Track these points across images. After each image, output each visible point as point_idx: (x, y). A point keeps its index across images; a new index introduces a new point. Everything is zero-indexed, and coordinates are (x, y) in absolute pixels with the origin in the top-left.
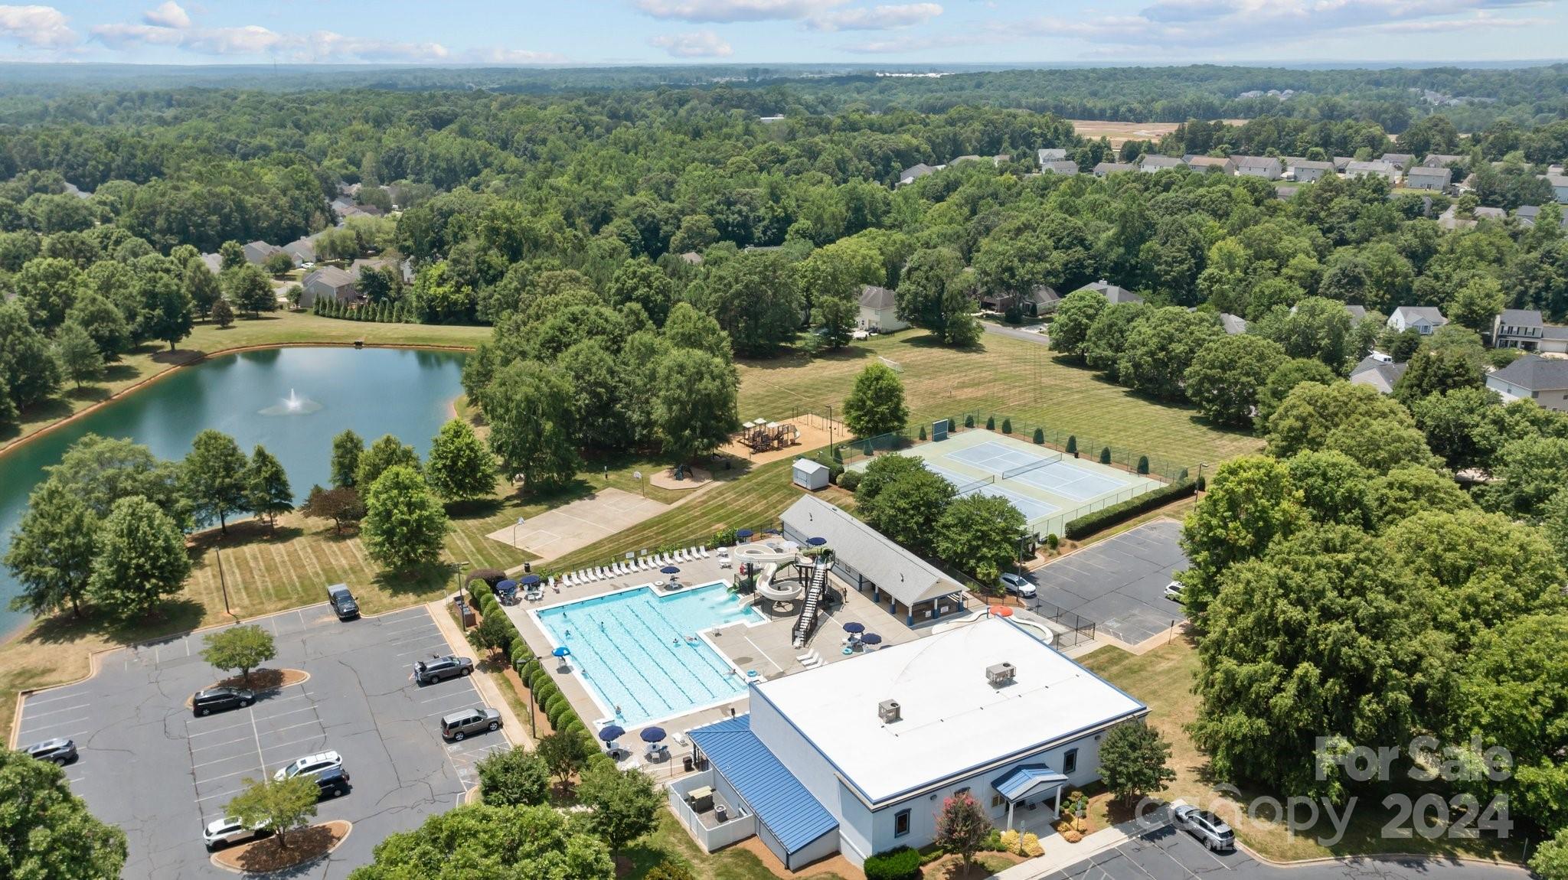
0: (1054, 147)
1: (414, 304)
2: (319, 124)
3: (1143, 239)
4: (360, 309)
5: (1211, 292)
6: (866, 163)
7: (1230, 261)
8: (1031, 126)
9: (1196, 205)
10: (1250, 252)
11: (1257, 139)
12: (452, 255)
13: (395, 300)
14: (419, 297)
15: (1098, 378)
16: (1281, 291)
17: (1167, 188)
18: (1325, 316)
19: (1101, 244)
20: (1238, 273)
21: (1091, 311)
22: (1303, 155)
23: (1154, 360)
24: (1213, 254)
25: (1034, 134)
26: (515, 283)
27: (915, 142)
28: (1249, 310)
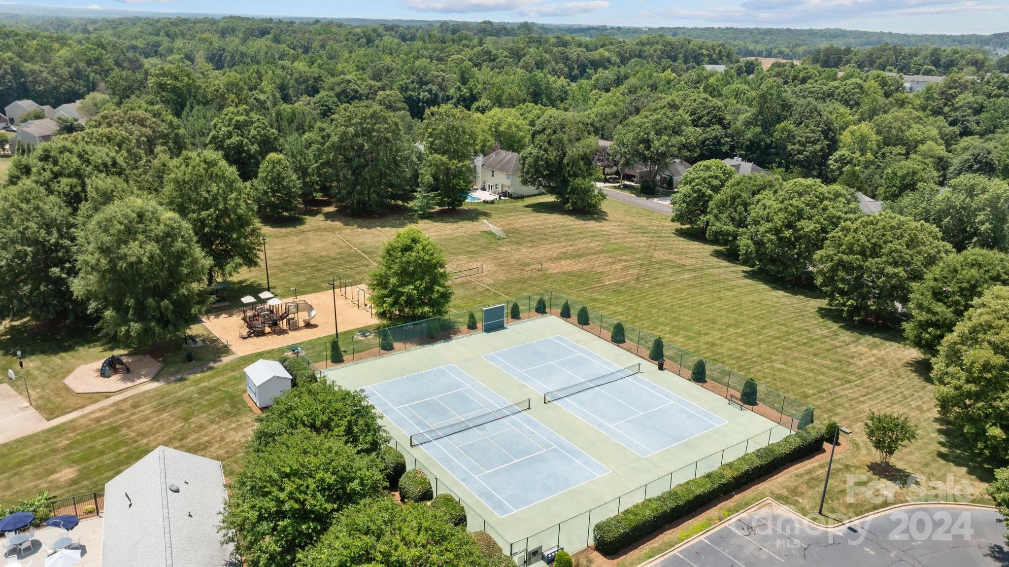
0: (717, 64)
3: (779, 119)
5: (842, 173)
6: (561, 65)
7: (862, 142)
8: (701, 49)
9: (831, 95)
10: (880, 138)
11: (878, 61)
15: (718, 254)
16: (914, 173)
17: (804, 81)
18: (987, 195)
19: (738, 124)
20: (869, 155)
21: (716, 182)
22: (917, 72)
23: (780, 239)
24: (845, 137)
25: (703, 55)
27: (607, 54)
28: (880, 190)
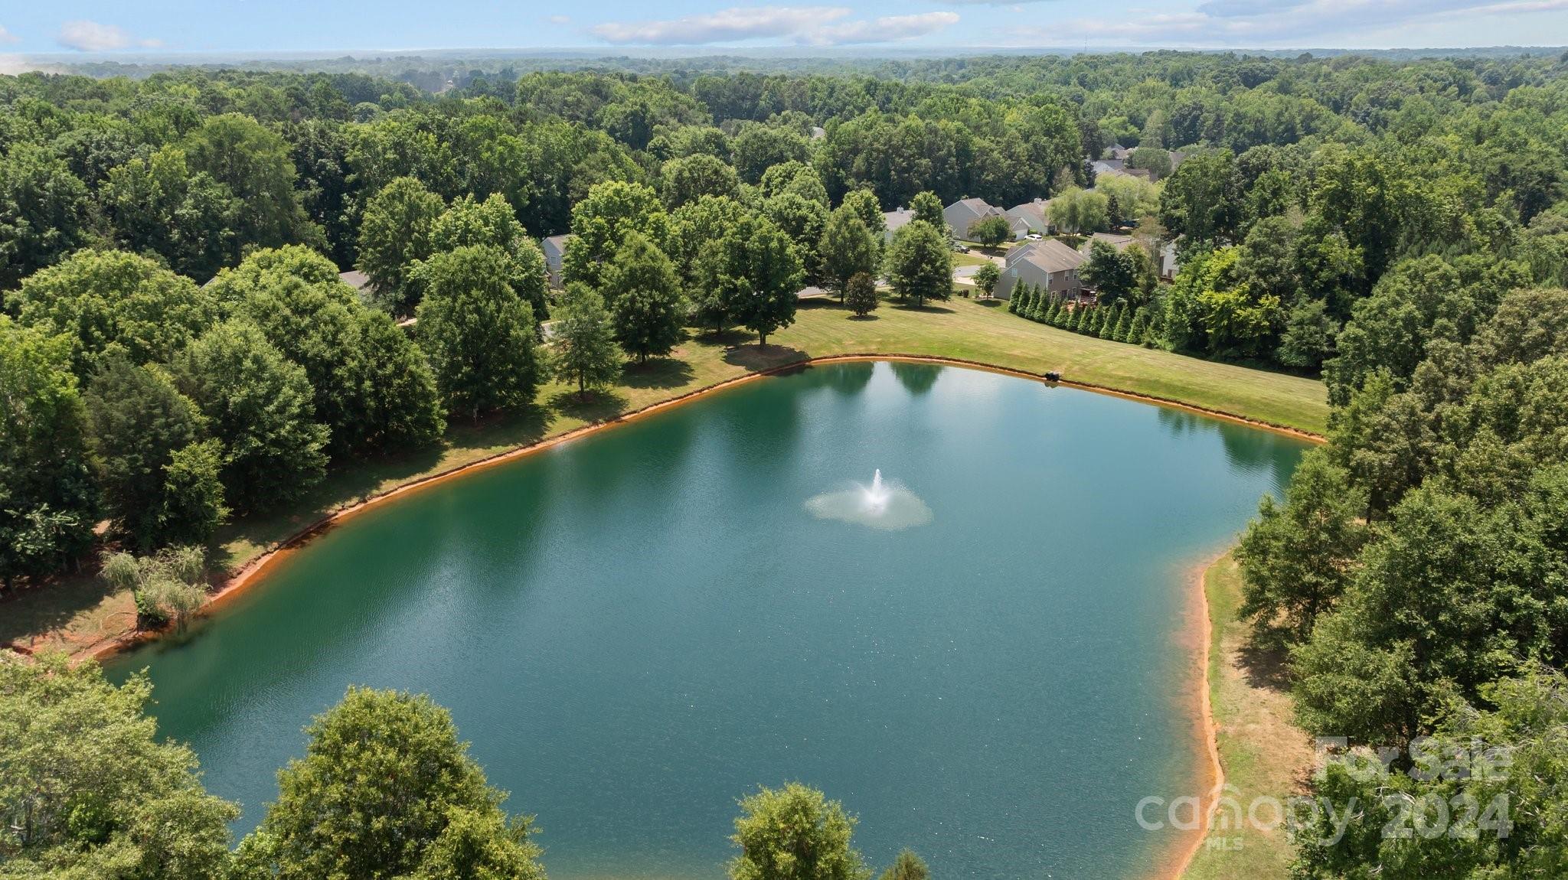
1: (1168, 316)
2: (1107, 81)
4: (1078, 312)
12: (1254, 235)
13: (1140, 303)
14: (1179, 305)
26: (1408, 307)
